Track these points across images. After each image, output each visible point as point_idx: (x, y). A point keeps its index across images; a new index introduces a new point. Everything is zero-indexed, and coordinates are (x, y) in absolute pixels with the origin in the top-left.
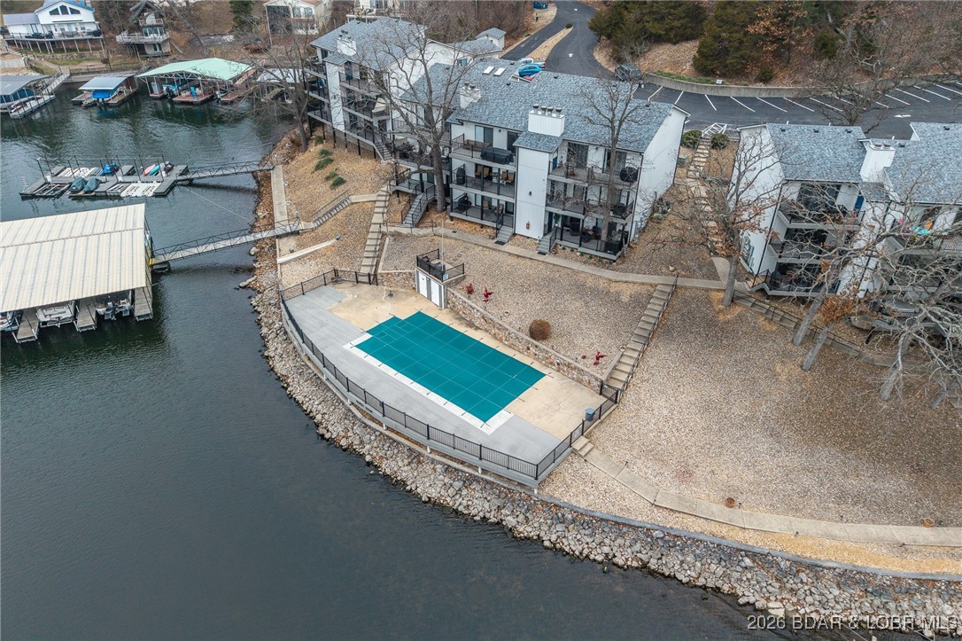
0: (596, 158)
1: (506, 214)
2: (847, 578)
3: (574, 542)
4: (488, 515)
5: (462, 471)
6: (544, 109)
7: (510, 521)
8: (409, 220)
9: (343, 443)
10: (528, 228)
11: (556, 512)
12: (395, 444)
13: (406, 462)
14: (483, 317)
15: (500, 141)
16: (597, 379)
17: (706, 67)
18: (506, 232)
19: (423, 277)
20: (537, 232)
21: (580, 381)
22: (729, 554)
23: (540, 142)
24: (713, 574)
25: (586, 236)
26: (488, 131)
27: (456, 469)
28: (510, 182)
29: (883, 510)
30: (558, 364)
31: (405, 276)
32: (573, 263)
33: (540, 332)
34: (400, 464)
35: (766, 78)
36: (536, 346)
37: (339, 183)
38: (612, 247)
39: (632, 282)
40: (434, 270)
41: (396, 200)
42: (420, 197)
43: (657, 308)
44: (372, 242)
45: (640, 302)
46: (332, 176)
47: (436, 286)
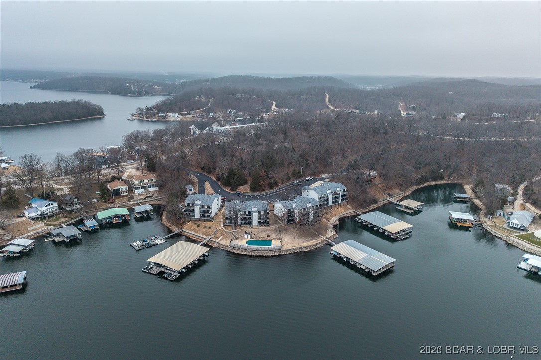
0: (262, 212)
1: (250, 223)
2: (311, 246)
3: (288, 253)
4: (278, 254)
8: (234, 228)
11: (285, 251)
12: (263, 253)
13: (266, 254)
14: (259, 237)
15: (247, 213)
16: (279, 239)
17: (254, 189)
18: (251, 226)
19: (246, 235)
20: (256, 224)
21: (276, 240)
22: (301, 248)
23: (255, 212)
24: (301, 250)
25: (263, 223)
26: (245, 212)
27: (272, 252)
28: (250, 218)
29: (310, 240)
30: (273, 239)
31: (242, 236)
32: (263, 227)
33: (268, 236)
35: (263, 190)
36: (269, 238)
37: (210, 227)
38: (268, 223)
39: (273, 227)
40: (249, 233)
41: (226, 227)
42: (233, 225)
43: (278, 229)
44: (230, 234)
45: (276, 229)
46: (205, 227)
47: (249, 236)
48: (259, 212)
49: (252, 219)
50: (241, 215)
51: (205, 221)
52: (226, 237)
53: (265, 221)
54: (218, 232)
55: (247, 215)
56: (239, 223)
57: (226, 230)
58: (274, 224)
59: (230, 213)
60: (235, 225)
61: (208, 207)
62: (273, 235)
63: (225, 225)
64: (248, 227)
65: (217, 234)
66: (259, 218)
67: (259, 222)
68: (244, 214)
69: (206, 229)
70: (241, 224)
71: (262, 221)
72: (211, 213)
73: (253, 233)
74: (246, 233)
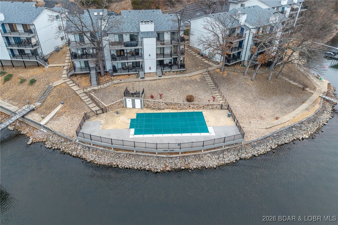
0: (167, 37)
4: (236, 158)
5: (218, 151)
6: (145, 22)
7: (243, 156)
8: (94, 82)
9: (168, 169)
10: (150, 69)
11: (252, 145)
12: (188, 157)
13: (197, 160)
14: (166, 104)
15: (127, 38)
16: (219, 105)
18: (141, 73)
19: (129, 100)
20: (154, 70)
21: (212, 109)
22: (289, 130)
23: (148, 34)
26: (121, 36)
27: (215, 152)
30: (203, 106)
31: (118, 103)
32: (171, 76)
33: (190, 99)
34: (196, 162)
36: (193, 104)
37: (33, 82)
38: (183, 66)
39: (196, 75)
40: (136, 95)
41: (75, 79)
42: (93, 72)
43: (209, 79)
44: (85, 98)
45: (203, 79)
46: (23, 81)
47: (138, 102)
48: (159, 37)
49: (142, 57)
50: (112, 44)
51: (25, 66)
52: (72, 106)
53: (175, 59)
54: (53, 93)
55: (127, 45)
56: (109, 67)
57: (75, 88)
58: (196, 66)
59: (82, 40)
60: (99, 74)
61: (27, 29)
62: (203, 97)
63: (73, 74)
64: (133, 79)
65: (49, 100)
66: (161, 53)
67: (160, 64)
68: (120, 43)
69: (24, 87)
70: (115, 70)
71: (167, 61)
72: (37, 44)
73: (148, 93)
74: (127, 93)
